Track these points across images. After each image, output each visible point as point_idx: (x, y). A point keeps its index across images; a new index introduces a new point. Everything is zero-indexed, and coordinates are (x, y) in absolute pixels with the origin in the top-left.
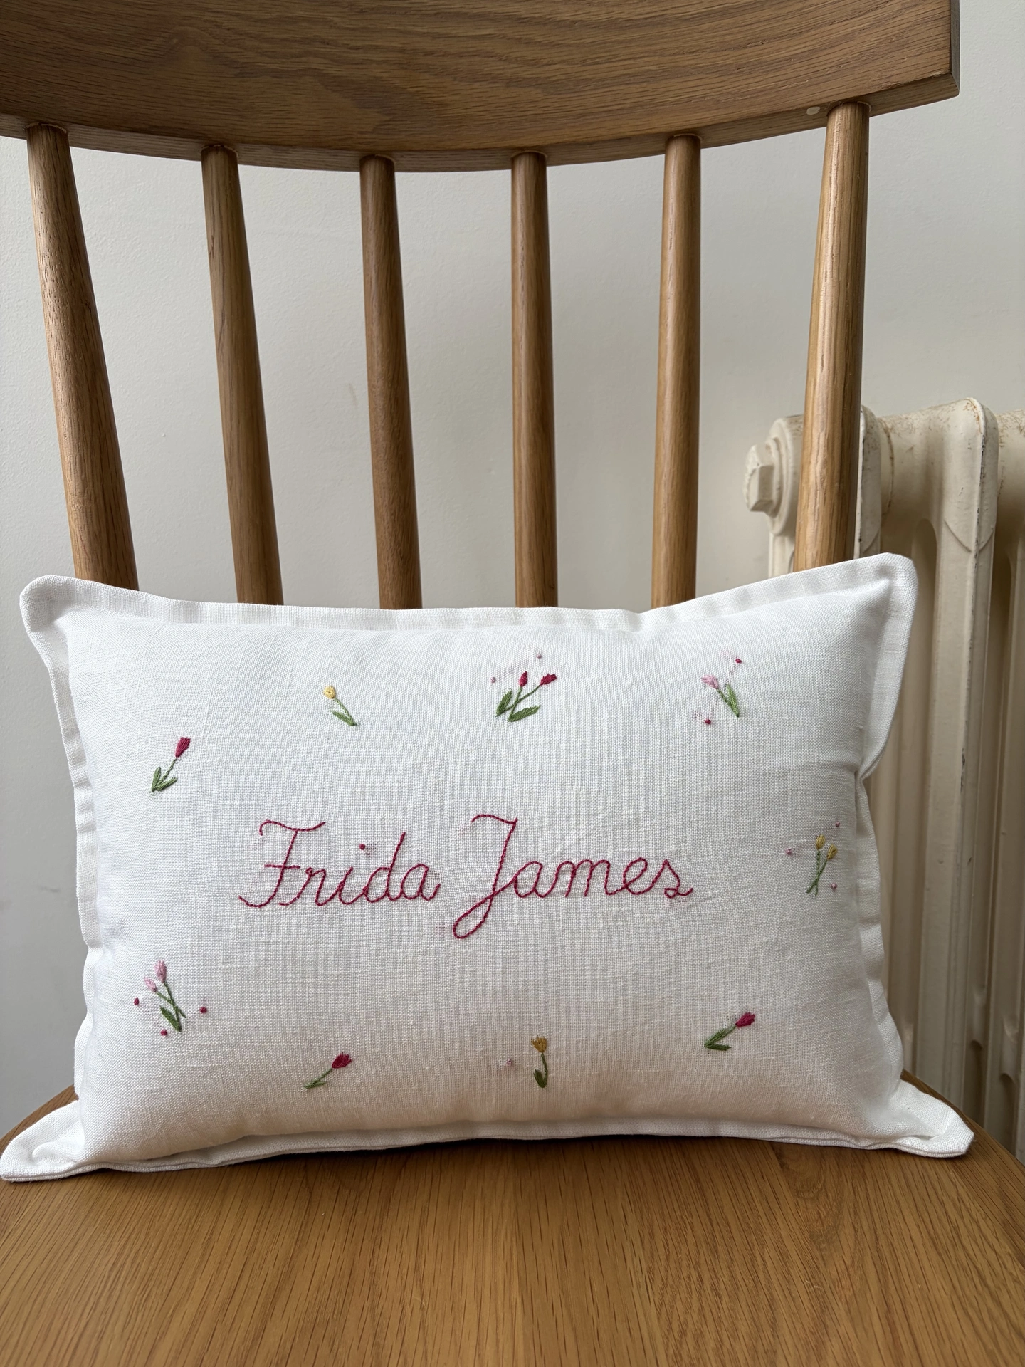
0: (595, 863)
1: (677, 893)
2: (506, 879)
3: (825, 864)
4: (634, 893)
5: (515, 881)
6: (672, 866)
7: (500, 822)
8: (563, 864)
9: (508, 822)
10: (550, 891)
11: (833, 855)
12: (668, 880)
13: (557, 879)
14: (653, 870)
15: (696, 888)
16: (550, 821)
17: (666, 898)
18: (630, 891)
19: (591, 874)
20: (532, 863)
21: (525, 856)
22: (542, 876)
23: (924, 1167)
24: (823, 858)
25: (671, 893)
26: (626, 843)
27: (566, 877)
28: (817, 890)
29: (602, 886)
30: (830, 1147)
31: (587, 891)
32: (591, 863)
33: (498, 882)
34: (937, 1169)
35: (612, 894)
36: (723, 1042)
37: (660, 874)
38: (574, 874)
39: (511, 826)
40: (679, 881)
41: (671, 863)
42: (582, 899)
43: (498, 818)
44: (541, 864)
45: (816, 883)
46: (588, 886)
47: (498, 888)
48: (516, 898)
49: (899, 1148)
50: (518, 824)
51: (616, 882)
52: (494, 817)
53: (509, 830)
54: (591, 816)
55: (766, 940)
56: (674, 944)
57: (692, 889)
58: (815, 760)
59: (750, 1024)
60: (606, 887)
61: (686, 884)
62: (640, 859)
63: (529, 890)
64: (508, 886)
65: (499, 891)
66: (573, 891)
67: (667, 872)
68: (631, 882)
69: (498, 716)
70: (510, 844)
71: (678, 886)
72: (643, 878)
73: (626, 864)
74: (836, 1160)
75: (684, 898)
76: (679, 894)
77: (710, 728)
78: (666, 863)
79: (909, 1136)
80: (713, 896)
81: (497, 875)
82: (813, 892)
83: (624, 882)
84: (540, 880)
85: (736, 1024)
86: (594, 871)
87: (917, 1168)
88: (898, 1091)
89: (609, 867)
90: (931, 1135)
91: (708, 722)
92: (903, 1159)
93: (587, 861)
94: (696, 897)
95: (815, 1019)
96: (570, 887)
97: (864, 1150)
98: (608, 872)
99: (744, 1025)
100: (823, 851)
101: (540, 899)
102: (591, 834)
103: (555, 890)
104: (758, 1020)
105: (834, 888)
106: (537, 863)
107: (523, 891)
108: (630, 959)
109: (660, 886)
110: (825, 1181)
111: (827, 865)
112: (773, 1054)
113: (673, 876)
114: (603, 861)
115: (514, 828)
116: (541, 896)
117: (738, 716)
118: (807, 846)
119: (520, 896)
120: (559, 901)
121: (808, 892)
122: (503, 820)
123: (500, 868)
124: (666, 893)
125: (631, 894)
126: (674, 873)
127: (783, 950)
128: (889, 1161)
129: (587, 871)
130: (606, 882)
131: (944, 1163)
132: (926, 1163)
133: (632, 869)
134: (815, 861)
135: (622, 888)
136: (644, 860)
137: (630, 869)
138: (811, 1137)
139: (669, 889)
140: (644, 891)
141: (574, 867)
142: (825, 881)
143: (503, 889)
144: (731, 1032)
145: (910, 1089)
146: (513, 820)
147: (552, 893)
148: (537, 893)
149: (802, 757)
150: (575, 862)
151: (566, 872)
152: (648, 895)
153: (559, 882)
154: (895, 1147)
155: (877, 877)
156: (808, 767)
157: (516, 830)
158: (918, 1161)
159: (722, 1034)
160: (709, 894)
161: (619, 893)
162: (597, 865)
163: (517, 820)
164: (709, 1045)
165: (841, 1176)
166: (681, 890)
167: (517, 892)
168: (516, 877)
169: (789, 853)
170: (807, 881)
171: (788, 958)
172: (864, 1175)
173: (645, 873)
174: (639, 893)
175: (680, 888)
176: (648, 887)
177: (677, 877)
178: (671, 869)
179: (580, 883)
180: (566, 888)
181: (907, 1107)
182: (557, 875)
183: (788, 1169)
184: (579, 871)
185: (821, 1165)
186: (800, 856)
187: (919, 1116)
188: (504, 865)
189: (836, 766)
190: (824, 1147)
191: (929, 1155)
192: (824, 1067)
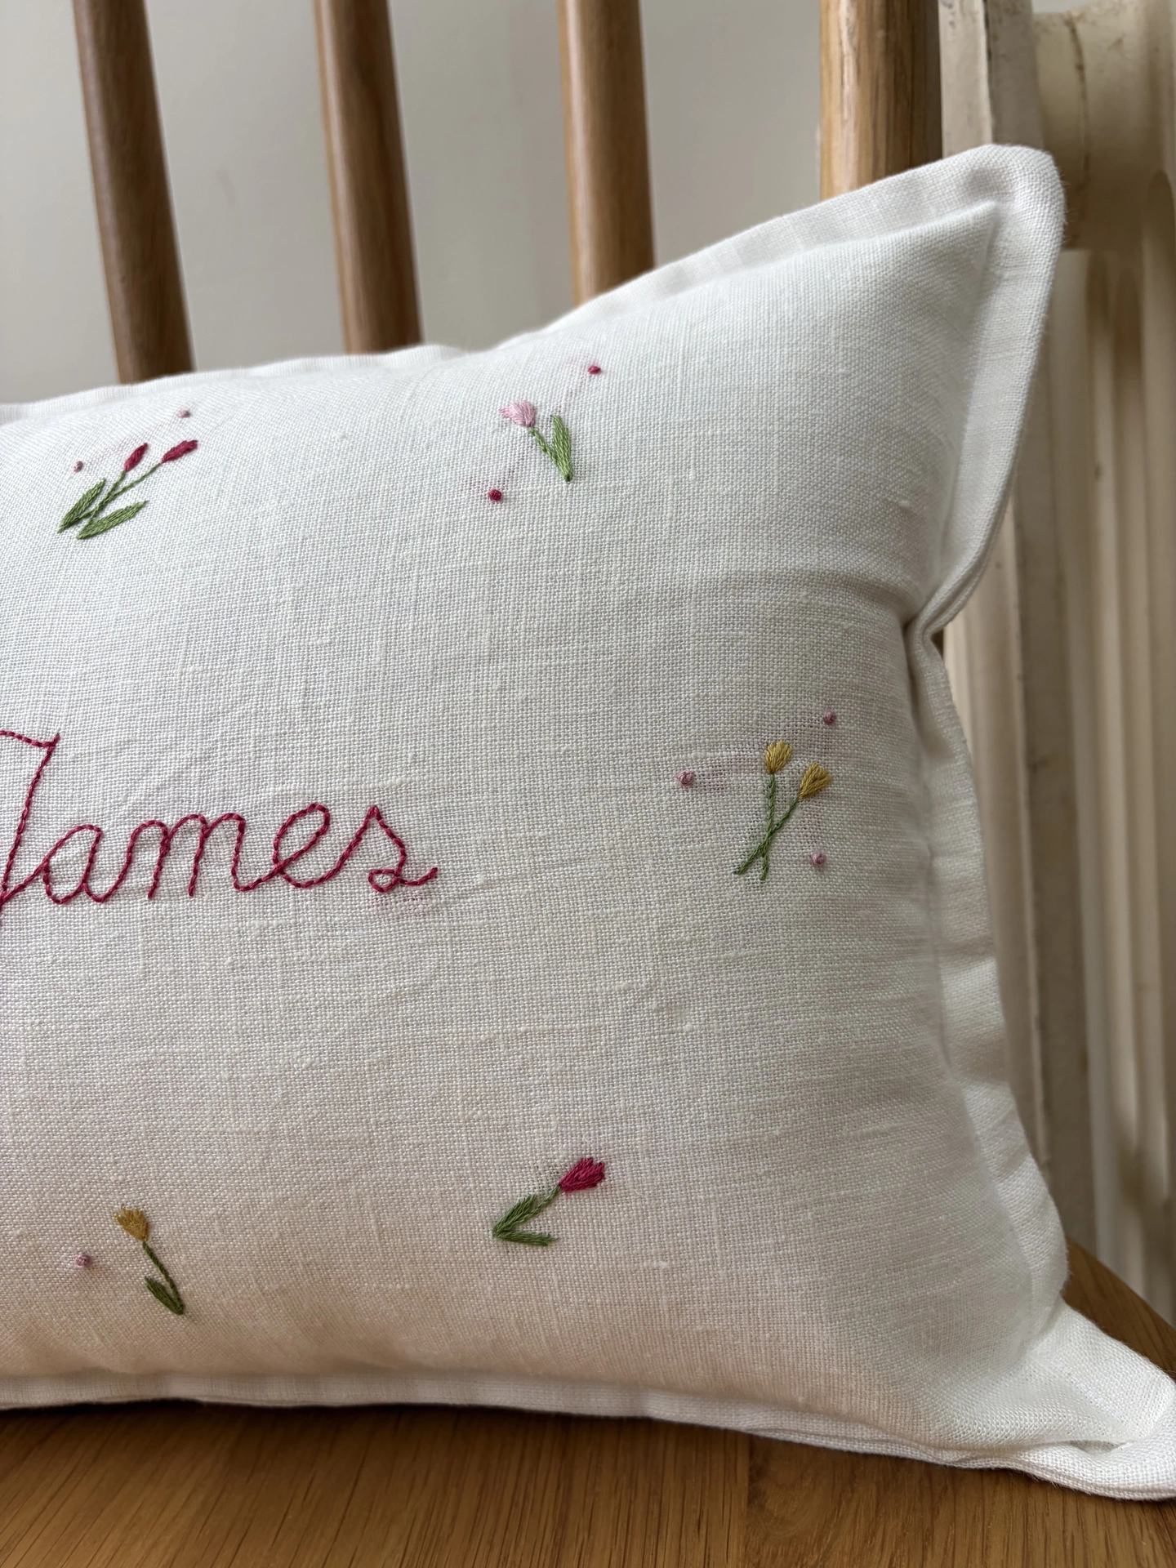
0: (211, 821)
1: (398, 879)
2: (27, 866)
3: (793, 808)
4: (298, 885)
5: (45, 871)
6: (388, 821)
7: (25, 745)
8: (144, 826)
9: (39, 745)
10: (115, 888)
11: (817, 787)
12: (379, 851)
13: (130, 861)
14: (343, 831)
15: (447, 868)
16: (123, 736)
17: (373, 893)
18: (289, 880)
19: (202, 846)
20: (80, 828)
21: (68, 814)
22: (100, 855)
23: (1081, 1523)
24: (786, 795)
25: (384, 880)
26: (281, 773)
27: (149, 857)
28: (766, 868)
29: (227, 872)
30: (879, 1457)
31: (193, 883)
32: (204, 821)
33: (13, 873)
34: (1114, 1530)
35: (247, 889)
36: (535, 1227)
37: (358, 838)
38: (165, 848)
39: (44, 752)
40: (404, 854)
41: (386, 812)
42: (184, 903)
43: (20, 737)
44: (99, 830)
45: (763, 851)
46: (196, 871)
47: (13, 885)
48: (47, 905)
49: (1028, 1470)
50: (59, 745)
51: (259, 861)
52: (13, 734)
53: (42, 758)
54: (209, 720)
55: (623, 984)
56: (397, 997)
57: (435, 870)
58: (759, 566)
59: (594, 1185)
60: (234, 873)
61: (421, 857)
62: (313, 807)
63: (72, 887)
64: (31, 880)
65: (15, 891)
66: (163, 887)
67: (376, 834)
68: (291, 859)
69: (61, 531)
70: (40, 791)
71: (401, 864)
72: (320, 848)
73: (280, 820)
74: (878, 1491)
75: (416, 890)
76: (403, 882)
77: (499, 509)
78: (375, 814)
79: (1053, 1444)
80: (488, 885)
81: (12, 856)
82: (755, 873)
83: (276, 860)
84: (97, 865)
85: (560, 1185)
86: (211, 840)
87: (1064, 1523)
88: (1054, 1332)
89: (242, 828)
90: (1114, 1442)
91: (496, 496)
92: (1037, 1497)
93: (195, 817)
94: (445, 889)
95: (768, 1174)
96: (157, 877)
97: (953, 1469)
98: (240, 840)
99: (580, 1188)
100: (784, 778)
101: (95, 906)
102: (206, 758)
103: (126, 884)
104: (615, 1173)
105: (820, 863)
106: (91, 827)
107: (61, 890)
108: (294, 1035)
109: (359, 865)
110: (830, 1546)
111: (798, 812)
112: (664, 1257)
113: (389, 842)
114: (230, 816)
115: (49, 754)
116: (98, 900)
117: (568, 479)
118: (738, 766)
119: (57, 901)
120: (134, 908)
121: (742, 870)
122: (29, 741)
123: (18, 843)
124: (371, 880)
125: (291, 887)
126: (391, 835)
127: (672, 1008)
128: (1002, 1498)
129: (194, 841)
130: (236, 861)
131: (1136, 1513)
132: (1090, 1510)
133: (294, 831)
134: (761, 800)
135: (272, 875)
136: (323, 809)
137: (290, 829)
138: (833, 1432)
139: (379, 872)
140: (322, 880)
141: (165, 833)
142: (792, 846)
143: (22, 887)
144: (549, 1202)
145: (1077, 1327)
146: (50, 739)
147: (120, 891)
148: (90, 894)
149: (724, 561)
150: (170, 820)
151: (148, 844)
152: (331, 887)
153: (134, 867)
154: (1020, 1467)
155: (975, 850)
156: (738, 583)
157: (53, 759)
158: (1071, 1504)
159: (528, 1208)
160: (479, 879)
161: (265, 886)
162: (215, 824)
163: (57, 739)
164: (503, 1231)
165: (874, 1534)
166: (409, 873)
167: (49, 893)
168: (47, 860)
169: (687, 782)
170: (739, 847)
171: (687, 1027)
172: (928, 1537)
173: (325, 838)
174: (310, 884)
175: (405, 868)
176: (330, 867)
177: (400, 844)
178: (384, 826)
179: (180, 867)
180: (149, 880)
181: (1066, 1370)
182: (131, 850)
183: (762, 1507)
184: (176, 840)
185: (840, 1503)
186: (720, 789)
187: (1090, 1394)
188: (26, 835)
189: (819, 581)
190: (866, 1456)
191: (1099, 1492)
192: (799, 1286)
